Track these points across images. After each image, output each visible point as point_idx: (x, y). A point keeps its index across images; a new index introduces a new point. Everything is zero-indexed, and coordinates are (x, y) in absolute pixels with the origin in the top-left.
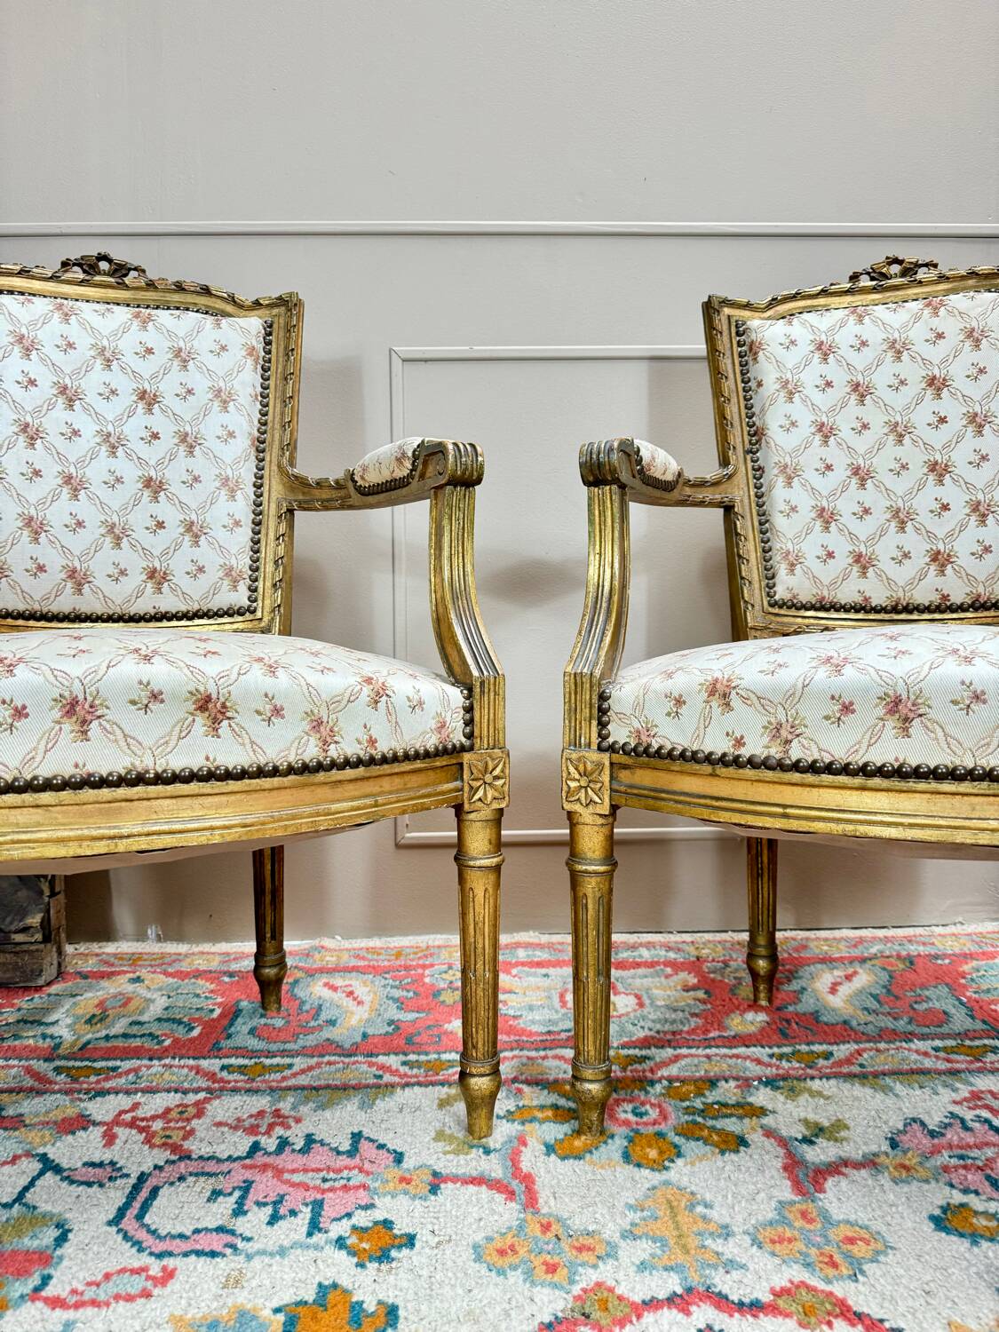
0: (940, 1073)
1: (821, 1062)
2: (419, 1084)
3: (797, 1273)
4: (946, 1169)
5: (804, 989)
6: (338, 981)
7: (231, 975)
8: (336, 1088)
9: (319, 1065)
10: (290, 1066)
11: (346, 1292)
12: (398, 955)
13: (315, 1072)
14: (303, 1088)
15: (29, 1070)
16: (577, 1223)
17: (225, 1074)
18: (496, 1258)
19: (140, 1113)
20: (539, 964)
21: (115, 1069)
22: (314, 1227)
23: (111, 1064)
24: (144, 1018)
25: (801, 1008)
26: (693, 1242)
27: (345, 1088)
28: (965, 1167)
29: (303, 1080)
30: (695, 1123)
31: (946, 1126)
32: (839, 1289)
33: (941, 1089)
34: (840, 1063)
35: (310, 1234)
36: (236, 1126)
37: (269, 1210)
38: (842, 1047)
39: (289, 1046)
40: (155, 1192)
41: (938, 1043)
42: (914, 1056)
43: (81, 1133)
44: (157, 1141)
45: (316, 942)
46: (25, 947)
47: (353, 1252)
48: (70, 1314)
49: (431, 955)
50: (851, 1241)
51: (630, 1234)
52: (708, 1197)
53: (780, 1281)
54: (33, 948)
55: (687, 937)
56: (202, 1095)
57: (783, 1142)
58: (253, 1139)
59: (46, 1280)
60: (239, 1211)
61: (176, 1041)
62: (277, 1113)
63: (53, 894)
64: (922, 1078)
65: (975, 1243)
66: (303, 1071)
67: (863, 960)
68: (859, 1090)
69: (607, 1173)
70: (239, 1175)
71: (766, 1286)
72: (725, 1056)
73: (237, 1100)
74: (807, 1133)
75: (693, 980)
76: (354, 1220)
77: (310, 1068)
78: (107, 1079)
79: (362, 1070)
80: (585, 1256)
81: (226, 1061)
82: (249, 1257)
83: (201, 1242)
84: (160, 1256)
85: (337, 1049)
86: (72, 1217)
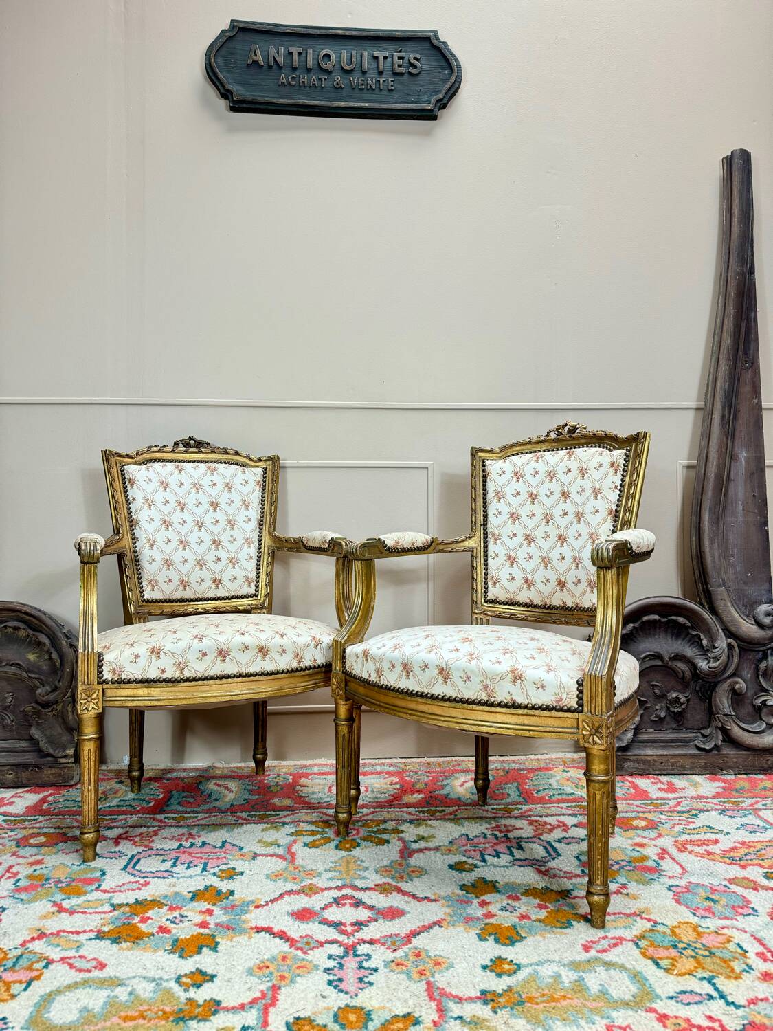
0: (487, 818)
1: (438, 814)
5: (448, 784)
26: (352, 872)
50: (413, 872)
65: (461, 873)
69: (327, 852)
83: (159, 874)
84: (143, 878)
85: (219, 810)
86: (106, 868)
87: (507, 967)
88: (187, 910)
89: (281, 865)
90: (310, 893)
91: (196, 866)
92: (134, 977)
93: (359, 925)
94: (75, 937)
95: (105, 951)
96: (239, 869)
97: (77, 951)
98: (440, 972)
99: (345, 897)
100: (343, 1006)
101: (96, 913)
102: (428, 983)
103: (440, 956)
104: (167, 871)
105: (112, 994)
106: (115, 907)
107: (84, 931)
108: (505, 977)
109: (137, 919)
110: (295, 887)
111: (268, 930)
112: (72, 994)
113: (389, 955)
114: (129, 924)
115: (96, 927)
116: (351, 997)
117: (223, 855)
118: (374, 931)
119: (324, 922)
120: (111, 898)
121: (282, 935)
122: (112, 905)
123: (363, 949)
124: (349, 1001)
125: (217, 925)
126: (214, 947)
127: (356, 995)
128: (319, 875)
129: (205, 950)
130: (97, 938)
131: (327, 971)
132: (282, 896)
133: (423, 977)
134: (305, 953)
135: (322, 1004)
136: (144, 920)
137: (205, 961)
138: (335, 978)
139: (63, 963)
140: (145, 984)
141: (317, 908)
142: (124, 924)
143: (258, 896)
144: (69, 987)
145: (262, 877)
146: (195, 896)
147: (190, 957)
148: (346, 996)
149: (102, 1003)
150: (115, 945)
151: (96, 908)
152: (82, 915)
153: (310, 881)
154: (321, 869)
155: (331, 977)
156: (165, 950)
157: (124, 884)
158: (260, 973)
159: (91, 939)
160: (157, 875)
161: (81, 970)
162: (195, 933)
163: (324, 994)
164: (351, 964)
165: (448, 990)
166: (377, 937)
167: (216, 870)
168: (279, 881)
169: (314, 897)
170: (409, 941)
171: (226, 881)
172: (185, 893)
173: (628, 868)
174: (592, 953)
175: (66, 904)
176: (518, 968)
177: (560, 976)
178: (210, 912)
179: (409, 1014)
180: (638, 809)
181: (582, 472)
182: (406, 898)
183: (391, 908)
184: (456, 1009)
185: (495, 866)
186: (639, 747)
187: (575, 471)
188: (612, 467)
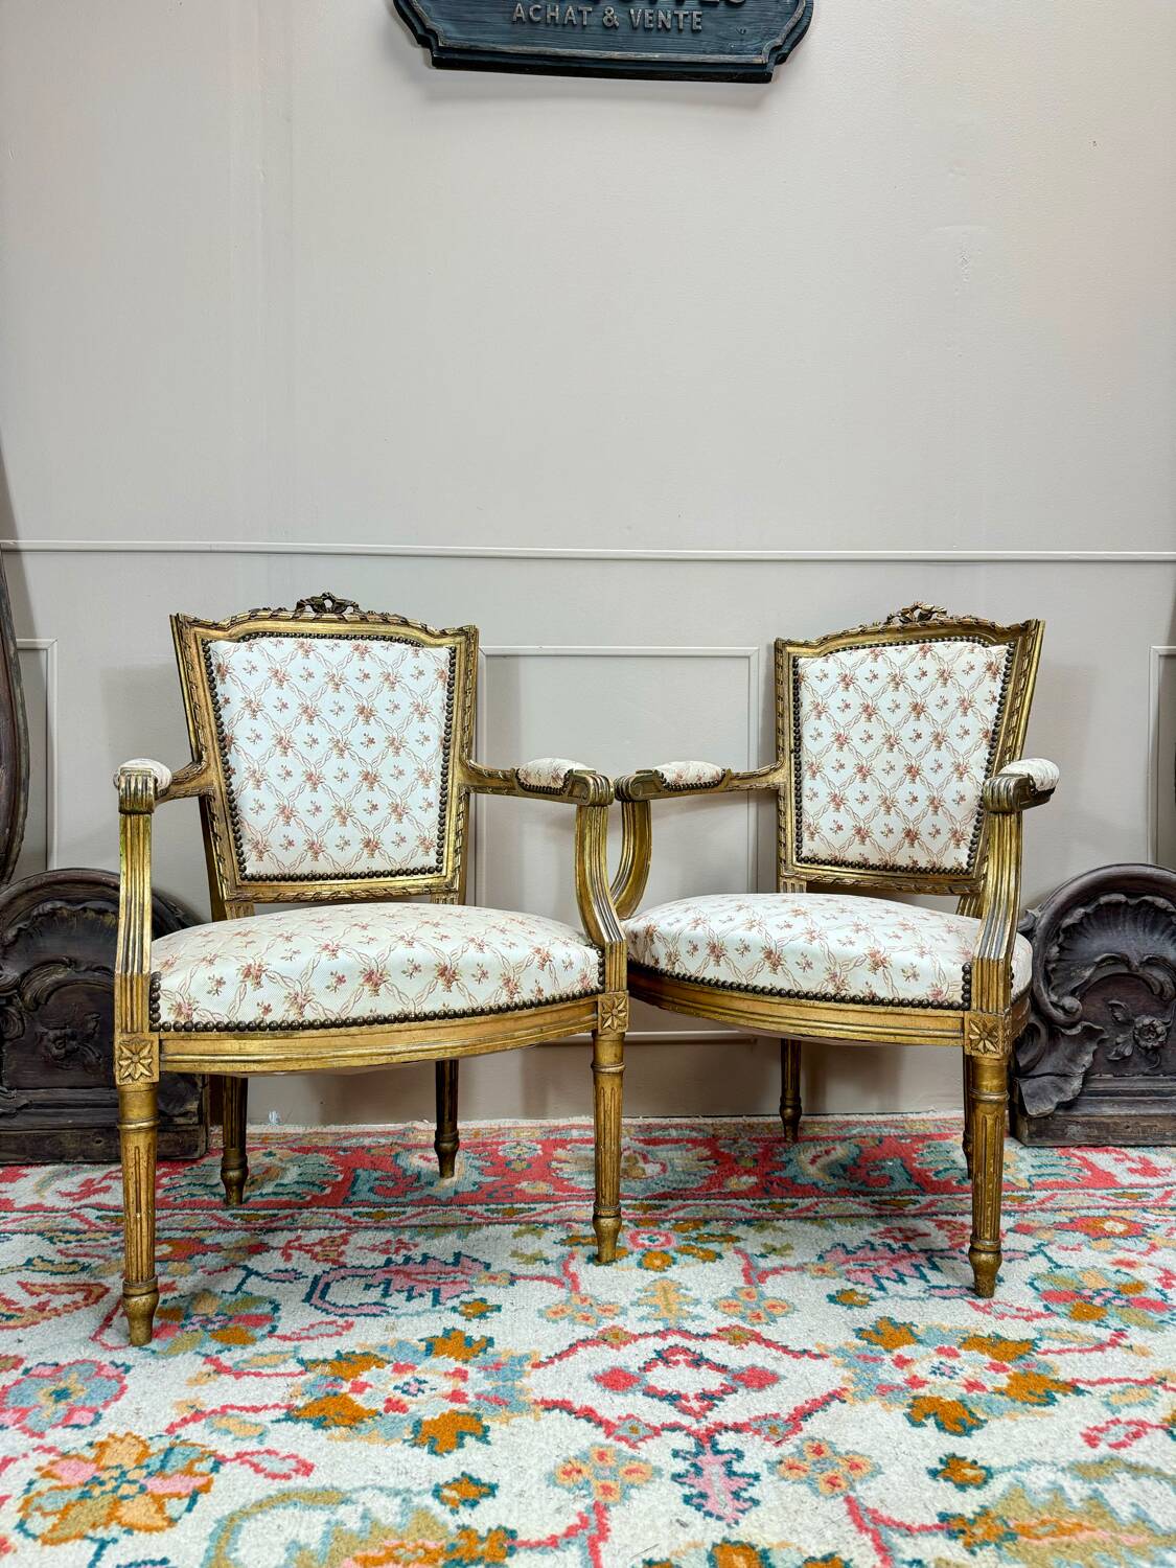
0: (868, 1216)
1: (788, 1210)
2: (499, 1223)
3: (735, 1321)
4: (848, 1272)
5: (791, 1160)
7: (345, 1150)
8: (440, 1226)
9: (424, 1212)
10: (404, 1213)
11: (460, 1332)
12: (477, 1134)
13: (423, 1217)
14: (415, 1226)
15: (214, 1217)
16: (604, 1298)
17: (357, 1218)
18: (551, 1315)
19: (302, 1242)
21: (275, 1215)
22: (436, 1301)
23: (271, 1212)
24: (285, 1181)
25: (783, 1174)
26: (675, 1307)
27: (445, 1226)
28: (862, 1271)
29: (415, 1221)
30: (689, 1245)
31: (860, 1248)
32: (757, 1329)
33: (866, 1227)
34: (801, 1211)
35: (434, 1306)
36: (373, 1249)
37: (406, 1294)
38: (806, 1200)
39: (400, 1200)
40: (328, 1285)
41: (877, 1198)
42: (855, 1206)
43: (265, 1254)
44: (320, 1257)
45: (409, 1124)
46: (184, 1128)
47: (462, 1314)
48: (296, 1343)
49: (503, 1135)
50: (774, 1307)
51: (636, 1304)
52: (689, 1285)
53: (724, 1324)
54: (190, 1128)
55: (709, 1121)
56: (344, 1231)
57: (746, 1256)
58: (385, 1257)
59: (274, 1328)
60: (386, 1294)
61: (314, 1197)
62: (400, 1241)
63: (204, 1086)
64: (854, 1220)
65: (850, 1308)
66: (414, 1216)
67: (844, 1139)
68: (808, 1227)
69: (626, 1273)
70: (381, 1276)
71: (714, 1326)
72: (719, 1206)
73: (370, 1234)
74: (763, 1251)
75: (706, 1152)
76: (461, 1298)
77: (419, 1214)
78: (272, 1222)
79: (456, 1215)
80: (607, 1314)
81: (356, 1210)
82: (398, 1316)
83: (366, 1310)
84: (342, 1316)
85: (436, 1201)
86: (278, 1298)
87: (970, 1473)
88: (426, 1371)
89: (557, 1295)
90: (615, 1342)
91: (421, 1295)
92: (364, 1488)
93: (709, 1398)
94: (251, 1417)
95: (302, 1440)
96: (492, 1301)
97: (261, 1442)
98: (862, 1481)
99: (674, 1349)
100: (719, 1542)
101: (277, 1375)
102: (848, 1500)
103: (855, 1453)
104: (375, 1304)
105: (334, 1518)
106: (307, 1365)
107: (266, 1407)
108: (971, 1490)
109: (346, 1387)
110: (591, 1333)
111: (564, 1406)
112: (269, 1518)
113: (774, 1453)
114: (335, 1394)
115: (283, 1399)
116: (729, 1526)
117: (461, 1277)
118: (733, 1409)
119: (651, 1392)
120: (297, 1348)
121: (588, 1414)
122: (301, 1362)
123: (726, 1441)
124: (726, 1532)
125: (478, 1396)
126: (483, 1436)
127: (737, 1523)
128: (624, 1312)
129: (468, 1440)
130: (288, 1418)
131: (676, 1477)
132: (573, 1348)
133: (837, 1490)
134: (634, 1446)
135: (684, 1537)
136: (359, 1388)
137: (470, 1458)
138: (694, 1491)
139: (242, 1463)
140: (383, 1500)
141: (634, 1369)
142: (328, 1394)
143: (534, 1347)
144: (260, 1506)
145: (534, 1315)
146: (432, 1347)
147: (449, 1452)
148: (719, 1523)
149: (320, 1534)
150: (320, 1431)
151: (276, 1366)
152: (256, 1379)
153: (611, 1323)
154: (625, 1302)
155: (687, 1491)
156: (405, 1441)
157: (312, 1326)
158: (568, 1482)
159: (278, 1421)
160: (361, 1310)
161: (274, 1476)
162: (446, 1412)
163: (684, 1519)
164: (713, 1468)
165: (884, 1513)
166: (742, 1419)
167: (456, 1302)
168: (562, 1323)
169: (625, 1350)
170: (798, 1428)
171: (475, 1321)
172: (415, 1341)
173: (1117, 1302)
174: (1103, 1449)
175: (226, 1359)
176: (989, 1474)
177: (1061, 1488)
178: (462, 1375)
179: (831, 1555)
180: (1109, 1204)
181: (945, 677)
182: (773, 1351)
183: (753, 1368)
184: (907, 1549)
185: (902, 1298)
186: (1091, 1103)
187: (932, 675)
188: (989, 669)
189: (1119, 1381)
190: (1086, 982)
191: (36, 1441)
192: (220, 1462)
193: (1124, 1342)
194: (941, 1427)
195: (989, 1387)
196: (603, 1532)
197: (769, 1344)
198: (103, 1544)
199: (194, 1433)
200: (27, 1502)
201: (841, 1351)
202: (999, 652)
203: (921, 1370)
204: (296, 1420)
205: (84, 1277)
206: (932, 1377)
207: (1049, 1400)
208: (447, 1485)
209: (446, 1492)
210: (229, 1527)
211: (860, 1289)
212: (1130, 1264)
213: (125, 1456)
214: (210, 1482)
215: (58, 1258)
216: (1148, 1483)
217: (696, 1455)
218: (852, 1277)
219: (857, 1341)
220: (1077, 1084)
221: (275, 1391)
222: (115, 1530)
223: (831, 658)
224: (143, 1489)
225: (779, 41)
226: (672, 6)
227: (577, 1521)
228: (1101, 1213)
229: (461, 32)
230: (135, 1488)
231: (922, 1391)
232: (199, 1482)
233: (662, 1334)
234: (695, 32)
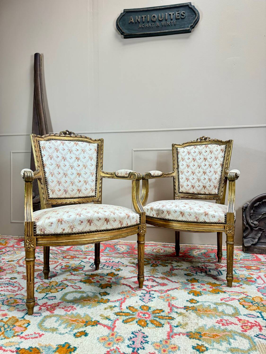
1: (185, 260)
3: (164, 276)
4: (191, 270)
5: (192, 252)
6: (121, 246)
8: (118, 257)
9: (116, 255)
10: (112, 254)
11: (114, 273)
12: (131, 243)
14: (113, 257)
15: (79, 253)
18: (131, 272)
19: (93, 258)
20: (152, 246)
22: (112, 268)
23: (89, 253)
25: (189, 254)
26: (154, 273)
28: (194, 271)
30: (162, 264)
31: (196, 267)
32: (168, 278)
47: (115, 270)
50: (173, 274)
52: (159, 270)
57: (172, 266)
59: (83, 270)
60: (104, 266)
62: (110, 259)
65: (188, 276)
66: (114, 255)
69: (148, 267)
70: (104, 264)
71: (160, 276)
73: (105, 257)
74: (176, 266)
76: (116, 268)
79: (122, 255)
82: (104, 270)
85: (119, 253)
86: (85, 266)
87: (194, 301)
88: (105, 278)
93: (152, 286)
94: (74, 281)
95: (82, 285)
97: (75, 284)
98: (174, 301)
99: (150, 279)
103: (175, 297)
106: (86, 275)
107: (77, 280)
109: (91, 279)
111: (126, 285)
114: (89, 279)
118: (156, 288)
121: (130, 286)
123: (152, 292)
125: (113, 282)
126: (111, 287)
129: (108, 288)
130: (80, 282)
131: (140, 296)
134: (135, 292)
136: (93, 279)
147: (104, 288)
150: (85, 284)
152: (77, 276)
155: (141, 298)
156: (97, 286)
162: (106, 283)
166: (157, 290)
170: (166, 292)
173: (245, 280)
174: (223, 301)
175: (73, 273)
176: (198, 302)
177: (210, 305)
178: (111, 279)
179: (161, 309)
180: (255, 264)
181: (211, 152)
182: (169, 281)
183: (163, 283)
184: (176, 310)
185: (200, 276)
186: (260, 244)
187: (208, 152)
188: (221, 150)
189: (235, 292)
190: (260, 218)
191: (42, 281)
192: (68, 286)
193: (241, 286)
194: (193, 295)
195: (207, 290)
196: (124, 301)
197: (169, 280)
198: (47, 294)
199: (65, 282)
200: (38, 288)
201: (182, 282)
202: (223, 147)
203: (195, 287)
204: (81, 282)
205: (55, 260)
206: (197, 288)
207: (218, 293)
208: (102, 293)
209: (101, 294)
210: (66, 294)
211: (192, 273)
212: (252, 274)
213: (54, 284)
214: (65, 288)
215: (52, 257)
216: (228, 307)
217: (146, 294)
218: (191, 272)
219: (186, 281)
220: (257, 240)
221: (80, 278)
222: (49, 292)
223: (185, 148)
224: (55, 288)
225: (192, 24)
226: (170, 21)
227: (120, 299)
228: (253, 265)
229: (129, 32)
230: (54, 288)
231: (193, 289)
232: (64, 287)
233: (149, 277)
234: (175, 25)
